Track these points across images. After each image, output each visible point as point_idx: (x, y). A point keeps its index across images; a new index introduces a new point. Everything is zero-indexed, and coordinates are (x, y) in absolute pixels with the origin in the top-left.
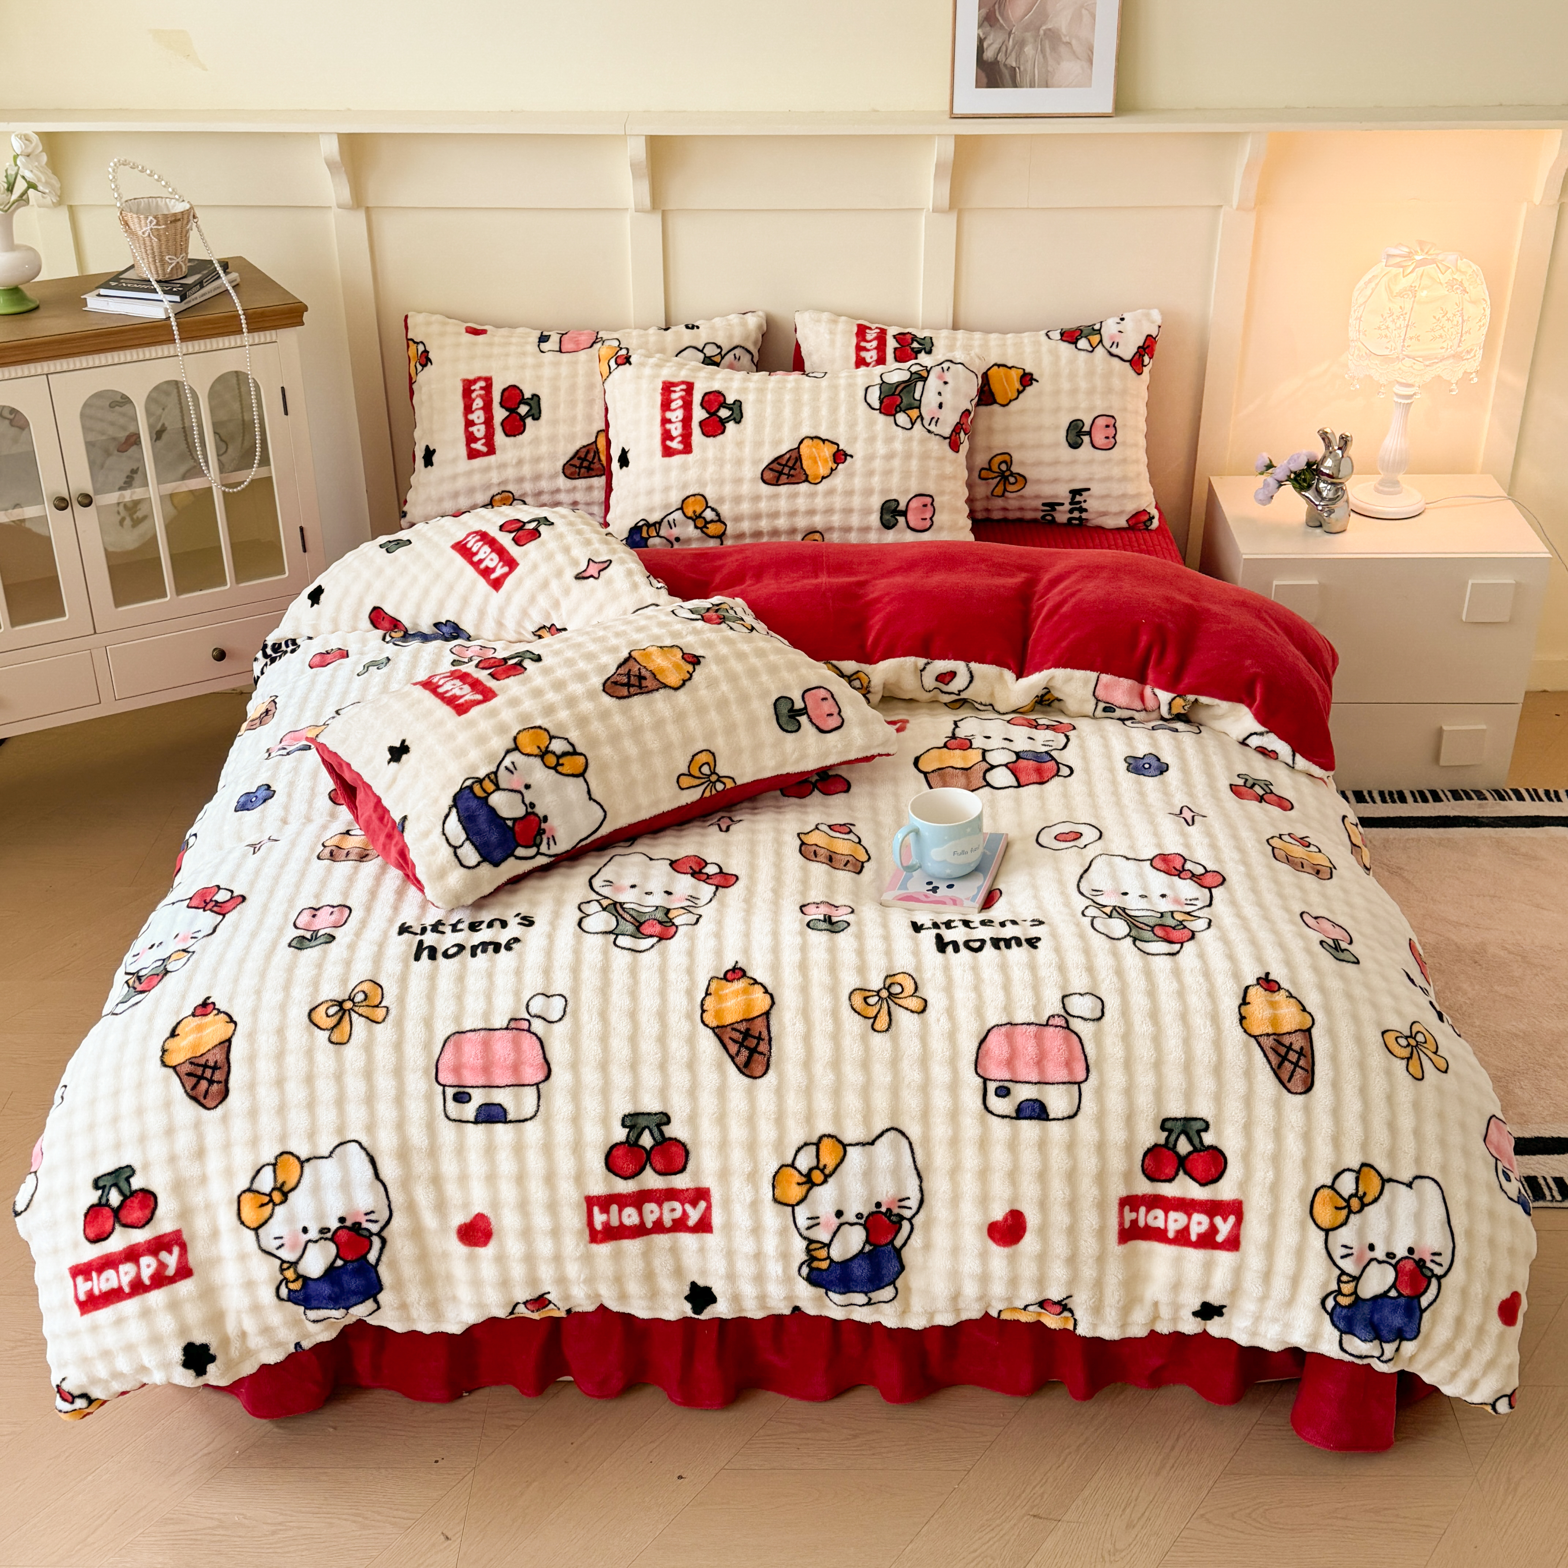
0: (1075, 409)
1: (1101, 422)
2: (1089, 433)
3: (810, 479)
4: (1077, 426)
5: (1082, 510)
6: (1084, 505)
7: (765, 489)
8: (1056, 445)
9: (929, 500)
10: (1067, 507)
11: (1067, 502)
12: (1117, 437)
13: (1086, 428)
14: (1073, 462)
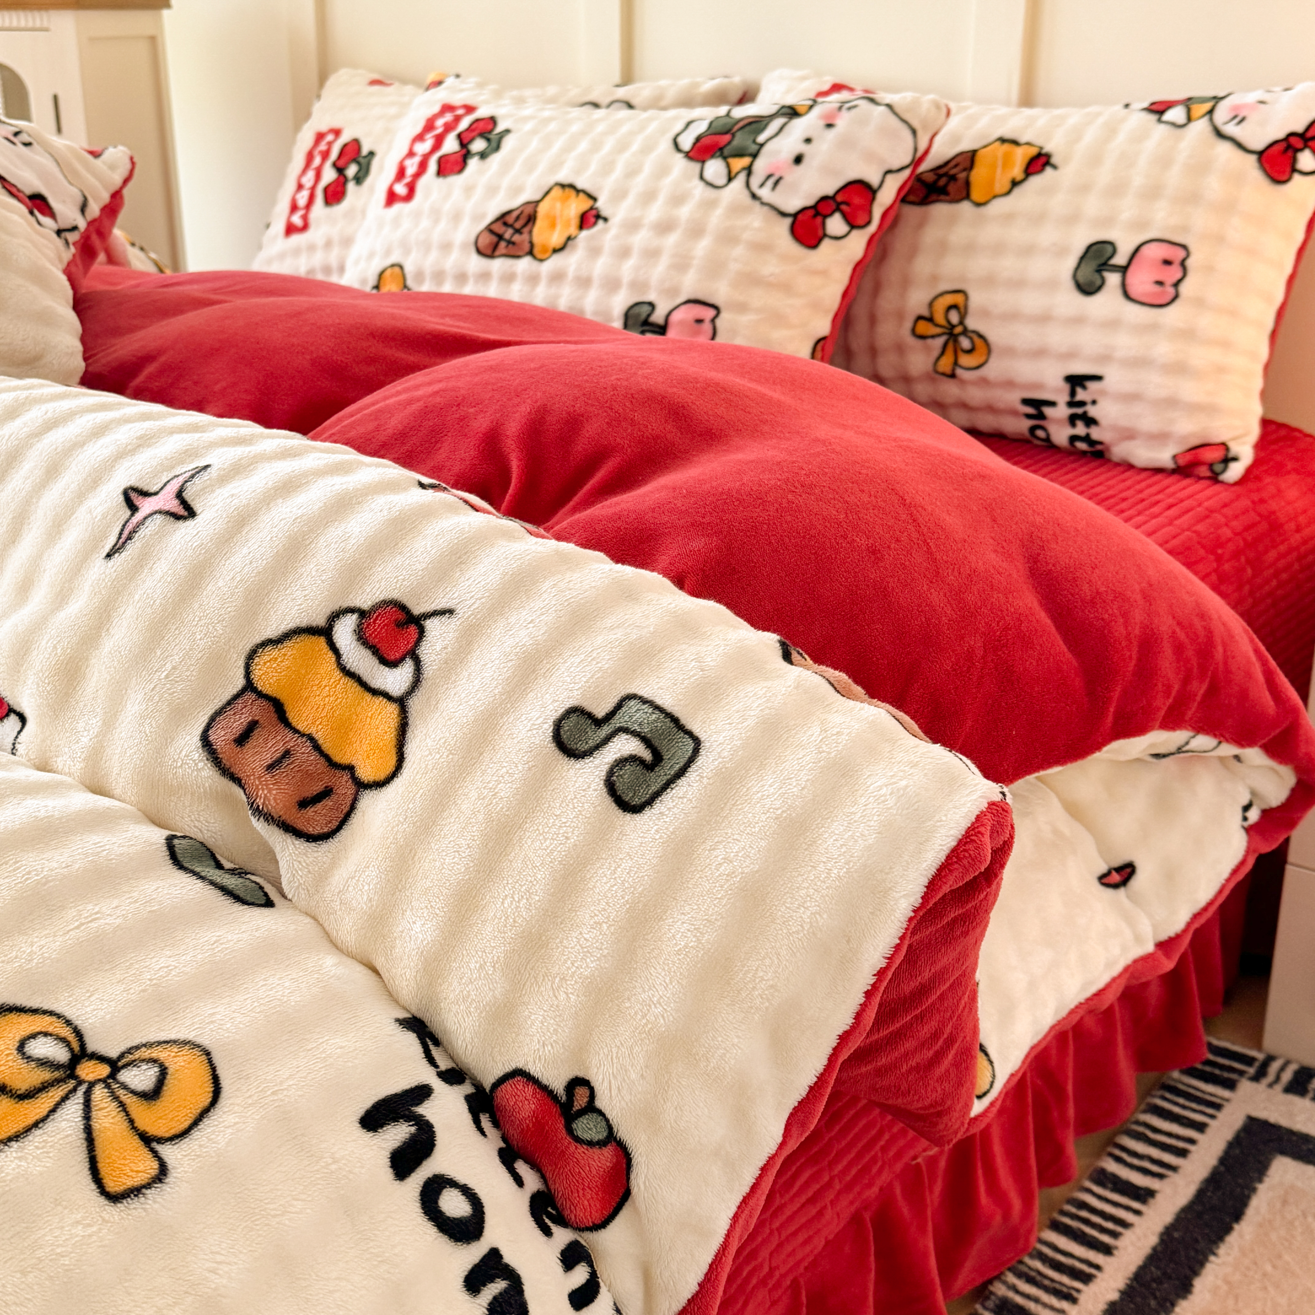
0: (1108, 221)
1: (1155, 252)
2: (1124, 270)
3: (536, 251)
4: (1099, 254)
5: (1090, 422)
6: (1092, 411)
7: (476, 262)
8: (1051, 285)
9: (711, 313)
10: (1061, 411)
11: (1062, 398)
12: (1184, 288)
13: (1120, 259)
14: (1078, 321)
